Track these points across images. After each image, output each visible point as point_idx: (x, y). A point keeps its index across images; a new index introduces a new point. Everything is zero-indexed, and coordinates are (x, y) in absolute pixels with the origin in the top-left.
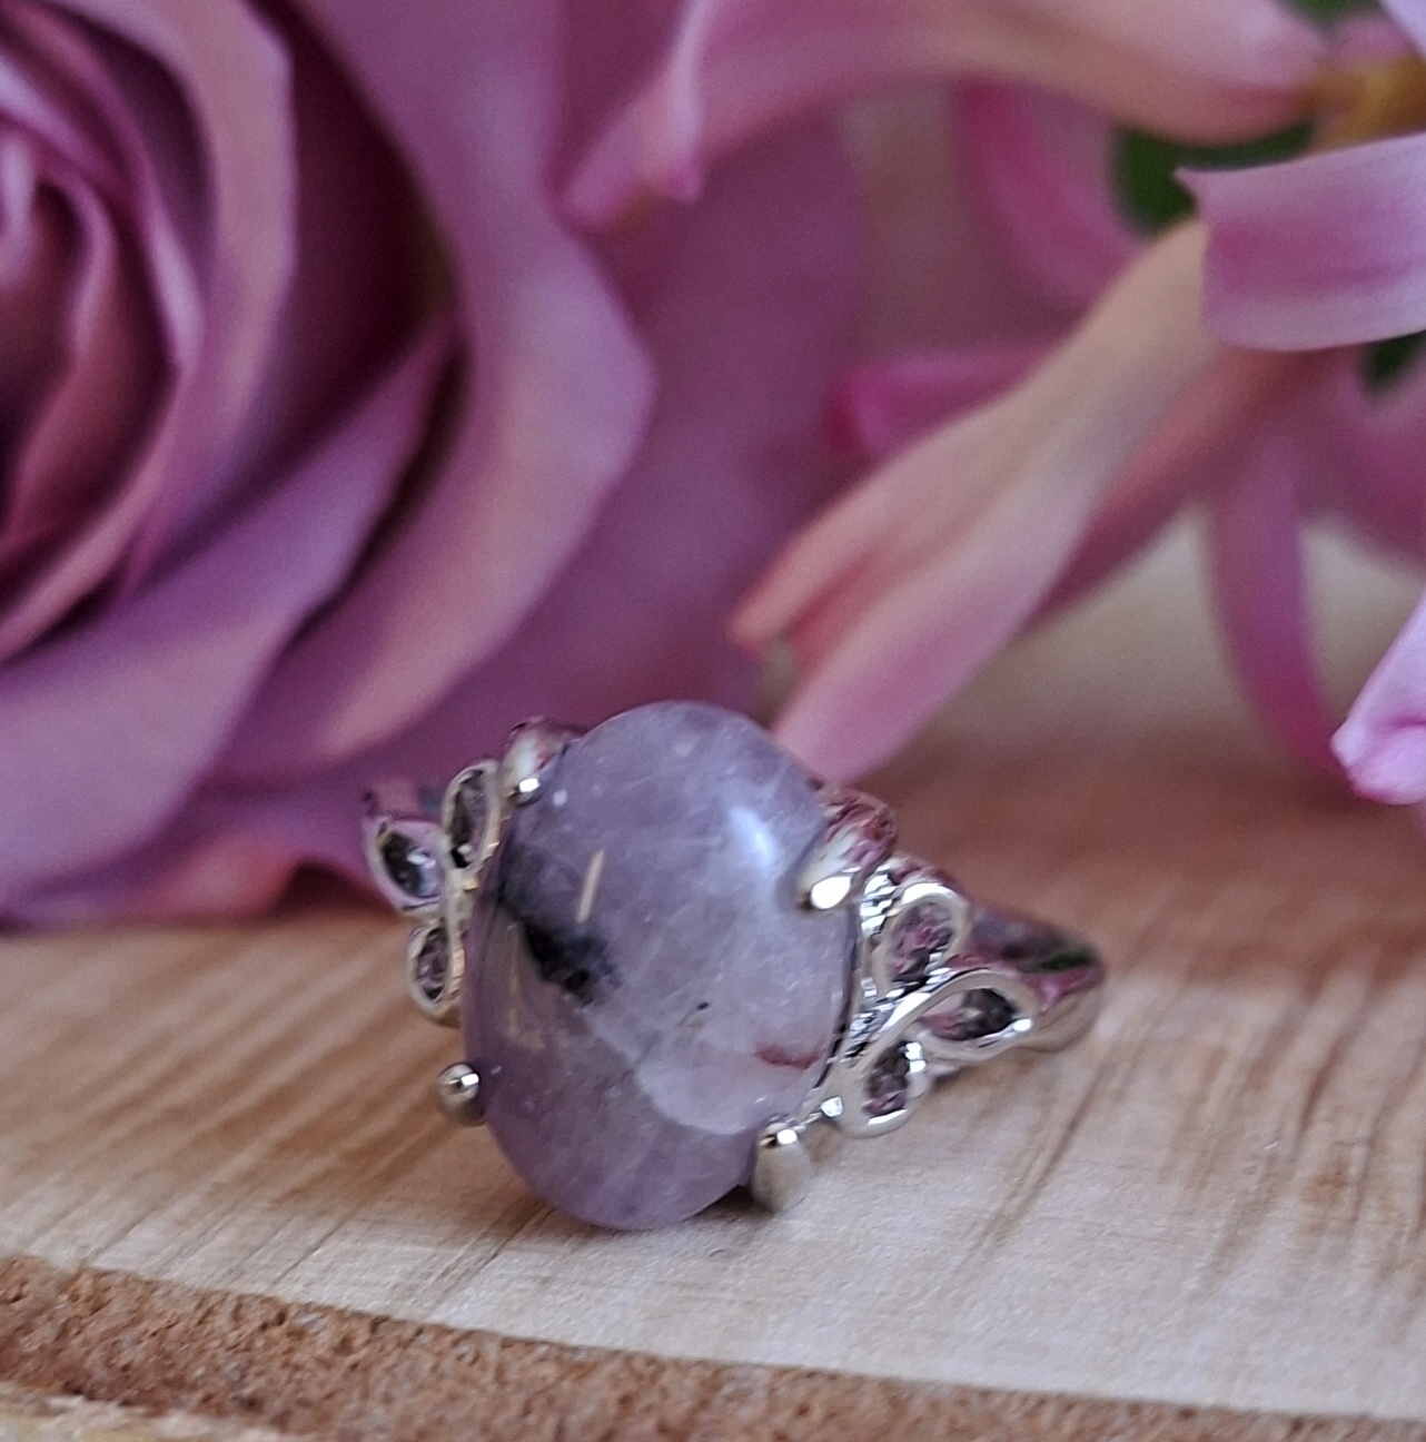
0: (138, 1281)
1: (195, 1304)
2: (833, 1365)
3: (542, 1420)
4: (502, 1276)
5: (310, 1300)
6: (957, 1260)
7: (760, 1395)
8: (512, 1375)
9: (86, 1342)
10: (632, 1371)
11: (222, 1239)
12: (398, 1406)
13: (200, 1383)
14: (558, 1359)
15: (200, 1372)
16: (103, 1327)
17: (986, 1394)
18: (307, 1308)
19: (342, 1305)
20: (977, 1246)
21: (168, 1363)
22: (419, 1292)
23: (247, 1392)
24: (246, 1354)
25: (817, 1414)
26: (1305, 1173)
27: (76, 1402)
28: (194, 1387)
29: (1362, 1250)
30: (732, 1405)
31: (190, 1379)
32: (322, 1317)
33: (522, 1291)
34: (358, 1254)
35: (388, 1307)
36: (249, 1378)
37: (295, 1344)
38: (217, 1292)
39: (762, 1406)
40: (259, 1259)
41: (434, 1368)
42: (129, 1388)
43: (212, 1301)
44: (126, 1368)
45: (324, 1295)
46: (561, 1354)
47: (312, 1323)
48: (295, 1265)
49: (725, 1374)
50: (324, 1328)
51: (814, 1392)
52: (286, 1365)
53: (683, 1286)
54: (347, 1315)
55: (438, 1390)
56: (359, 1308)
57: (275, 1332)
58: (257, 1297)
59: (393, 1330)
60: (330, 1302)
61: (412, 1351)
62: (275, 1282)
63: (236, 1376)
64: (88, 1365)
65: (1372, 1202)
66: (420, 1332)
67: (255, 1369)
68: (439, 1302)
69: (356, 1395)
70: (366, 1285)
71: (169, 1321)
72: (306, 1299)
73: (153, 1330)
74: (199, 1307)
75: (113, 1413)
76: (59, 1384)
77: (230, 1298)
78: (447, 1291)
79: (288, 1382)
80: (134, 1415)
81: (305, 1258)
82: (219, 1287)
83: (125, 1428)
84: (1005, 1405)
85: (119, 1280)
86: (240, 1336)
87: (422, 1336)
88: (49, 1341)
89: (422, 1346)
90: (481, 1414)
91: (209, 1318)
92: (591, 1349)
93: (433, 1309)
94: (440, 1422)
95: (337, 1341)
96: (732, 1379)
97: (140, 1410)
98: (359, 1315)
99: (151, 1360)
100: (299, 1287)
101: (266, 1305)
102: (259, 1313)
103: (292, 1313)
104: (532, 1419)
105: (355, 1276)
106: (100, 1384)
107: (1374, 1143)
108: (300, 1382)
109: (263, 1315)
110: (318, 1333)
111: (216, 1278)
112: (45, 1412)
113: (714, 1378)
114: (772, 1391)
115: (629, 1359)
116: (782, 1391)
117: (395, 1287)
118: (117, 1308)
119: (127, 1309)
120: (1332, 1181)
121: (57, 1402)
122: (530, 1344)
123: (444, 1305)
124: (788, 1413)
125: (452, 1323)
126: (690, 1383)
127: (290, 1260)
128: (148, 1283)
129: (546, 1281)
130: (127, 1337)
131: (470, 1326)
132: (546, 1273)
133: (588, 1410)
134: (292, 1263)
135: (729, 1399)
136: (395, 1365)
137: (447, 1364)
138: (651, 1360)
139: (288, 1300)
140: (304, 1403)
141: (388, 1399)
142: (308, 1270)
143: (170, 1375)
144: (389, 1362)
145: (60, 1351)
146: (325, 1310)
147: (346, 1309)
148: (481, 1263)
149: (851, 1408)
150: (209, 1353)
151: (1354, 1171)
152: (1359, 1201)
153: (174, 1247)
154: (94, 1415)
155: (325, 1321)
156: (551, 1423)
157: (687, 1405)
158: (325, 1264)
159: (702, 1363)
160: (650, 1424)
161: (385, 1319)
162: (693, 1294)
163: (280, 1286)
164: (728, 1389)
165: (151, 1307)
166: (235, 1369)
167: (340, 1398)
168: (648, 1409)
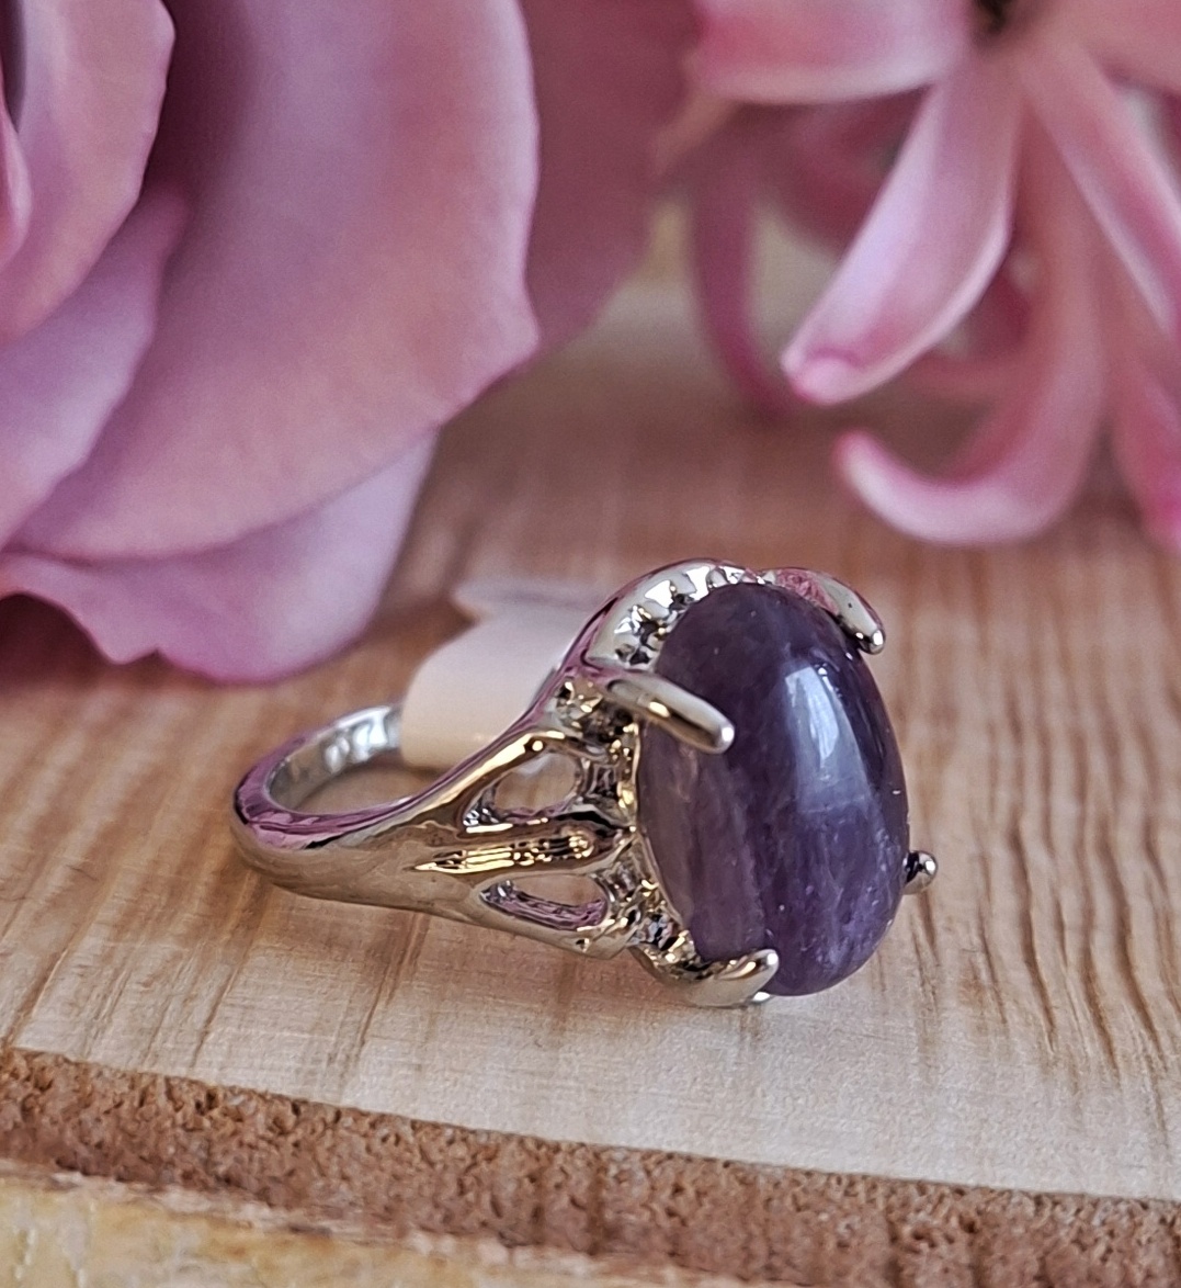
0: (66, 1061)
1: (128, 1084)
2: (684, 1149)
3: (478, 1196)
4: (381, 1063)
5: (232, 1084)
6: (733, 1052)
7: (641, 1175)
8: (436, 1156)
9: (54, 1123)
10: (529, 1153)
11: (120, 1020)
12: (357, 1184)
13: (177, 1160)
14: (464, 1140)
15: (171, 1150)
16: (61, 1105)
17: (809, 1174)
18: (232, 1089)
19: (261, 1088)
20: (742, 1039)
21: (135, 1141)
22: (319, 1077)
23: (221, 1170)
24: (203, 1134)
25: (690, 1191)
26: (952, 977)
27: (77, 1177)
28: (171, 1163)
29: (1021, 1049)
30: (625, 1185)
31: (165, 1158)
32: (250, 1099)
33: (406, 1077)
34: (247, 1038)
35: (300, 1092)
36: (218, 1158)
37: (239, 1125)
38: (146, 1073)
39: (647, 1184)
40: (165, 1042)
41: (368, 1149)
42: (114, 1163)
43: (145, 1081)
44: (99, 1145)
45: (241, 1077)
46: (464, 1135)
47: (243, 1103)
48: (198, 1049)
49: (604, 1157)
50: (257, 1110)
51: (681, 1174)
52: (241, 1144)
53: (532, 1073)
54: (268, 1097)
55: (382, 1170)
56: (278, 1092)
57: (215, 1113)
58: (183, 1080)
59: (315, 1113)
60: (250, 1086)
61: (342, 1132)
62: (193, 1065)
63: (203, 1155)
64: (68, 1143)
65: (1008, 1005)
66: (338, 1115)
67: (218, 1149)
68: (341, 1086)
69: (315, 1173)
70: (271, 1069)
71: (114, 1101)
72: (228, 1083)
73: (104, 1109)
74: (132, 1087)
75: (119, 1190)
76: (53, 1161)
77: (160, 1081)
78: (342, 1076)
79: (251, 1159)
80: (136, 1191)
81: (202, 1042)
82: (145, 1068)
83: (135, 1202)
84: (828, 1184)
85: (49, 1061)
86: (184, 1117)
87: (342, 1119)
88: (19, 1119)
89: (347, 1129)
90: (427, 1191)
91: (149, 1099)
92: (488, 1133)
93: (341, 1094)
94: (398, 1198)
95: (270, 1121)
96: (611, 1160)
97: (139, 1186)
98: (281, 1098)
99: (120, 1138)
100: (215, 1071)
101: (194, 1086)
102: (191, 1095)
103: (220, 1096)
104: (470, 1196)
105: (257, 1062)
106: (86, 1160)
107: (986, 951)
108: (261, 1160)
109: (194, 1097)
110: (254, 1114)
111: (135, 1060)
112: (56, 1187)
113: (597, 1159)
114: (648, 1173)
115: (521, 1141)
116: (656, 1173)
117: (298, 1071)
118: (61, 1086)
119: (71, 1088)
120: (972, 984)
121: (62, 1177)
122: (435, 1126)
123: (347, 1090)
124: (668, 1192)
125: (363, 1107)
126: (579, 1163)
127: (191, 1044)
128: (77, 1065)
129: (419, 1068)
130: (86, 1116)
131: (380, 1110)
132: (415, 1061)
133: (511, 1188)
134: (194, 1047)
135: (618, 1179)
136: (334, 1146)
137: (377, 1146)
138: (540, 1144)
139: (211, 1083)
140: (275, 1179)
141: (345, 1178)
142: (214, 1052)
143: (145, 1153)
144: (328, 1142)
145: (35, 1130)
146: (251, 1094)
147: (266, 1092)
148: (356, 1050)
149: (715, 1186)
150: (170, 1133)
151: (984, 976)
152: (1001, 1004)
153: (80, 1029)
154: (101, 1189)
155: (253, 1104)
156: (486, 1198)
157: (586, 1183)
158: (225, 1048)
159: (582, 1145)
160: (565, 1201)
161: (305, 1102)
162: (545, 1082)
163: (198, 1069)
164: (613, 1170)
165: (93, 1087)
166: (200, 1147)
167: (303, 1175)
168: (558, 1186)
